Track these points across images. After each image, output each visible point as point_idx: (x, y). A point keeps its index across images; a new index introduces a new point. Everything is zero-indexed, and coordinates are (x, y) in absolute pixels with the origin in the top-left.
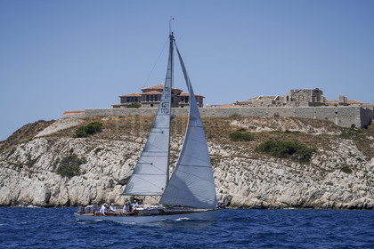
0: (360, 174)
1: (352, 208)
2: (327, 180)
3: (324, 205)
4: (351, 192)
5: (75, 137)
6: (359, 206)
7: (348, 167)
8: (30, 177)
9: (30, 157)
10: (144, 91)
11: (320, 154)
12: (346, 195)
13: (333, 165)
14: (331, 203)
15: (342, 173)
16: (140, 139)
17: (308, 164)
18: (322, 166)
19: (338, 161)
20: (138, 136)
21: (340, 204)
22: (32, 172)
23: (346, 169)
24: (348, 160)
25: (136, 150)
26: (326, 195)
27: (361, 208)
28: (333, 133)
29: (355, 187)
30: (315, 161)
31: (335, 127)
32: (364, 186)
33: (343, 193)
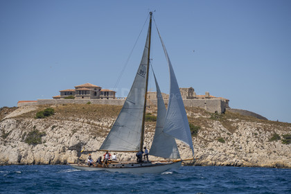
0: (230, 143)
1: (227, 165)
2: (209, 147)
3: (209, 163)
4: (225, 155)
5: (35, 118)
6: (232, 164)
7: (222, 139)
8: (5, 145)
9: (4, 131)
10: (76, 88)
11: (203, 130)
12: (223, 157)
13: (212, 138)
14: (214, 162)
15: (219, 143)
16: (82, 120)
17: (196, 137)
18: (205, 138)
19: (216, 135)
20: (80, 118)
21: (219, 163)
22: (6, 142)
23: (222, 140)
24: (222, 134)
25: (80, 127)
26: (209, 157)
27: (233, 166)
28: (205, 117)
29: (228, 152)
30: (200, 135)
31: (206, 113)
32: (233, 151)
33: (220, 155)
